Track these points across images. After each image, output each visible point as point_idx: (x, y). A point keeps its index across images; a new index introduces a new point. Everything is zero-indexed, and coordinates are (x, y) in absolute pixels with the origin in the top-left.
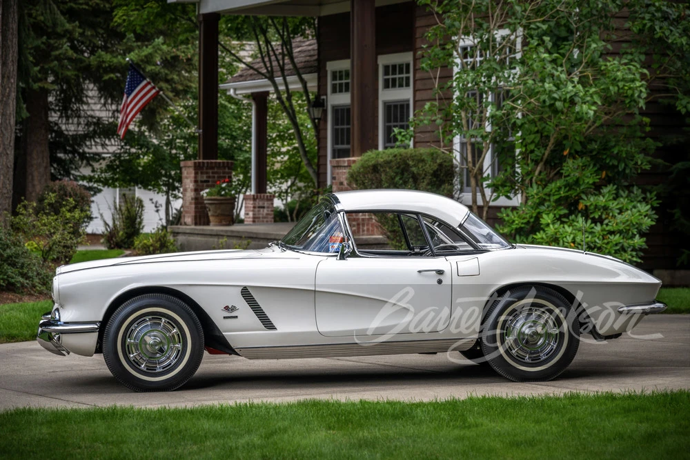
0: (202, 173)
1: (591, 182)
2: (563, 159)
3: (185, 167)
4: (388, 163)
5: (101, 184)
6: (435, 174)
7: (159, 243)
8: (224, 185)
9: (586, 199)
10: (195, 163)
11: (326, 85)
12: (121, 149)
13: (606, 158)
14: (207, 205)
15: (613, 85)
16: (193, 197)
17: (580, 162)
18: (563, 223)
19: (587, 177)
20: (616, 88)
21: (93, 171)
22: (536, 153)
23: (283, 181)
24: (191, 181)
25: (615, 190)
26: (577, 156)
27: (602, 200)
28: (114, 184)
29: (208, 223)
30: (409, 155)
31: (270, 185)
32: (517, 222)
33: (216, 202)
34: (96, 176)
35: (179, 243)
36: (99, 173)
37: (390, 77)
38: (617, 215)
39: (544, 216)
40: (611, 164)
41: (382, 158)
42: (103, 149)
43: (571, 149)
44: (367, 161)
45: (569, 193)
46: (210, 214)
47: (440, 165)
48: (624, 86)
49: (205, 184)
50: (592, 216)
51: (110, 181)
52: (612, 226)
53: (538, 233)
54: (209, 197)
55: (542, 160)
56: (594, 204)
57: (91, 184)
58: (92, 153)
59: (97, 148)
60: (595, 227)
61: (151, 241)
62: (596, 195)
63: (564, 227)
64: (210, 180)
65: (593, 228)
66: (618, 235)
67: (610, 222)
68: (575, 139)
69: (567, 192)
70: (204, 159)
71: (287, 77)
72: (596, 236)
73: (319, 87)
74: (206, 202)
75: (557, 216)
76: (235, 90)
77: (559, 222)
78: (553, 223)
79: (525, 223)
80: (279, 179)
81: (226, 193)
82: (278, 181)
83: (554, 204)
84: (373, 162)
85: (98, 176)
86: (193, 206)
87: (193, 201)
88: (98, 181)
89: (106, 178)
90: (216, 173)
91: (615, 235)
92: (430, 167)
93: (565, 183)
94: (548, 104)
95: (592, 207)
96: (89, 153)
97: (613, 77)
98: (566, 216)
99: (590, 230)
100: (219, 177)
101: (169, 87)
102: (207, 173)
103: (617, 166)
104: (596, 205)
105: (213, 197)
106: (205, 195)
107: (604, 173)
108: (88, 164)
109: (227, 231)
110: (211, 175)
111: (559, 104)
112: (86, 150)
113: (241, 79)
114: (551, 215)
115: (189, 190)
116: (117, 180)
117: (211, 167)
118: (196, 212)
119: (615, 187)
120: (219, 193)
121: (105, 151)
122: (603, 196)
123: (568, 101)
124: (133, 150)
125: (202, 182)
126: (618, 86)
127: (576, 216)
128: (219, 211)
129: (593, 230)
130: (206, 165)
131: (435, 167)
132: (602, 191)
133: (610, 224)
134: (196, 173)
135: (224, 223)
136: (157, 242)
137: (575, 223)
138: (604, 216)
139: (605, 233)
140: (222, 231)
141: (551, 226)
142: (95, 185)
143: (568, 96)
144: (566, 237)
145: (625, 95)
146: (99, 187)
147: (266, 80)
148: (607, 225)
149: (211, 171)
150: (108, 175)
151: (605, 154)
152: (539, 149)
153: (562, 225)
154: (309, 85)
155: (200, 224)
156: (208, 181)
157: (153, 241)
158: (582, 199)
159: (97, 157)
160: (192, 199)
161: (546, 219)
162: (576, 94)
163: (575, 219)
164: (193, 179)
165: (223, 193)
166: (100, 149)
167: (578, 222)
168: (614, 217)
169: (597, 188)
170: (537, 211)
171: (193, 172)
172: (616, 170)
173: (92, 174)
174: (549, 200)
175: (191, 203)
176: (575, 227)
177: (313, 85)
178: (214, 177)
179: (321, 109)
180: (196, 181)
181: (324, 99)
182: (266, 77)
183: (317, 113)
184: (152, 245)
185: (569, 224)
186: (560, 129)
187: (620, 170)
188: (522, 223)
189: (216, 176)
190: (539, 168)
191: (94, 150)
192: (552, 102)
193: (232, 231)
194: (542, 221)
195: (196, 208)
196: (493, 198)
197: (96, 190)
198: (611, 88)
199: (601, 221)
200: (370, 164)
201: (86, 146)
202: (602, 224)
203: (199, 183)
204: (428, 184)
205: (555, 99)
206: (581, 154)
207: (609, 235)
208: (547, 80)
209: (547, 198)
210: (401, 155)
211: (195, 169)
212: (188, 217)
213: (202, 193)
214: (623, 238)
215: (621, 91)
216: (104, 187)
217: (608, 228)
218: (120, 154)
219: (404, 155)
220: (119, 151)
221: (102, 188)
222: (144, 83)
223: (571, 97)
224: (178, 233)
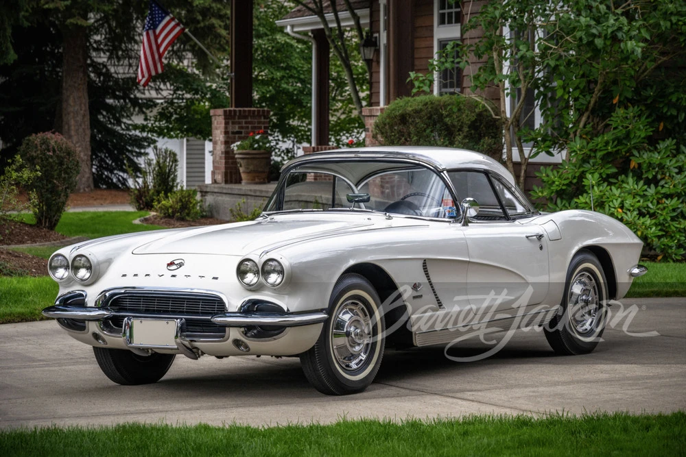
0: (233, 123)
1: (643, 135)
2: (612, 108)
3: (215, 115)
4: (417, 112)
5: (155, 134)
6: (473, 126)
7: (179, 204)
8: (257, 137)
9: (638, 156)
10: (225, 112)
11: (379, 21)
12: (173, 95)
13: (663, 107)
14: (238, 160)
15: (665, 19)
16: (223, 150)
17: (632, 111)
18: (610, 184)
19: (639, 129)
20: (668, 24)
21: (146, 119)
22: (581, 101)
23: (361, 130)
24: (221, 132)
25: (675, 145)
26: (629, 104)
27: (656, 158)
28: (169, 134)
29: (239, 181)
30: (442, 104)
31: (347, 135)
32: (557, 183)
33: (247, 156)
34: (150, 125)
35: (207, 204)
36: (153, 122)
37: (446, 11)
38: (674, 175)
39: (589, 176)
40: (669, 114)
41: (411, 106)
42: (157, 94)
43: (620, 96)
44: (394, 110)
45: (619, 147)
46: (241, 170)
47: (480, 115)
48: (679, 20)
49: (237, 136)
50: (644, 176)
51: (165, 131)
52: (669, 188)
53: (580, 197)
54: (240, 151)
55: (587, 108)
56: (647, 162)
57: (145, 134)
58: (146, 99)
59: (150, 93)
60: (648, 189)
61: (171, 201)
62: (650, 151)
63: (611, 189)
64: (243, 131)
65: (646, 190)
66: (676, 198)
67: (666, 183)
68: (625, 84)
69: (615, 146)
70: (236, 107)
71: (339, 13)
72: (649, 200)
73: (371, 23)
74: (237, 156)
75: (604, 176)
76: (293, 26)
77: (606, 184)
78: (599, 185)
79: (567, 185)
80: (356, 128)
81: (259, 145)
82: (356, 131)
83: (600, 162)
84: (400, 112)
85: (152, 124)
86: (224, 161)
87: (224, 155)
88: (152, 130)
89: (160, 128)
90: (250, 123)
91: (672, 199)
92: (468, 117)
93: (614, 136)
94: (585, 42)
95: (645, 165)
96: (142, 99)
97: (664, 10)
98: (615, 176)
99: (642, 193)
100: (253, 128)
101: (222, 24)
102: (239, 123)
103: (677, 117)
104: (650, 163)
105: (244, 151)
106: (235, 148)
107: (662, 124)
108: (141, 112)
109: (255, 191)
110: (244, 125)
111: (599, 42)
112: (139, 95)
113: (299, 14)
114: (597, 175)
115: (219, 143)
116: (172, 130)
117: (243, 116)
118: (226, 168)
119: (675, 141)
120: (251, 146)
121: (160, 96)
122: (659, 153)
123: (608, 37)
124: (188, 96)
125: (233, 133)
126: (671, 21)
127: (627, 176)
128: (251, 167)
129: (645, 193)
130: (238, 114)
131: (473, 117)
132: (657, 146)
133: (666, 186)
134: (226, 123)
135: (257, 180)
136: (177, 203)
137: (624, 185)
138: (659, 177)
139: (660, 196)
140: (251, 190)
141: (595, 188)
142: (150, 135)
143: (610, 31)
144: (612, 201)
145: (680, 31)
146: (153, 138)
147: (316, 16)
148: (663, 187)
149: (244, 121)
150: (163, 123)
151: (663, 102)
152: (584, 96)
153: (609, 187)
154: (362, 22)
155: (231, 182)
156: (241, 133)
157: (173, 202)
158: (634, 155)
159: (151, 104)
160: (222, 153)
161: (591, 179)
162: (620, 29)
163: (625, 180)
164: (223, 130)
165: (256, 146)
166: (153, 94)
167: (628, 183)
168: (671, 177)
169: (652, 142)
170: (581, 170)
171: (223, 121)
172: (675, 122)
173: (145, 123)
174: (595, 157)
175: (221, 158)
176: (624, 190)
177: (365, 21)
178: (248, 127)
179: (373, 49)
180: (226, 133)
181: (376, 37)
182: (316, 13)
183: (369, 53)
184: (171, 207)
185: (617, 185)
186: (607, 73)
187: (680, 121)
188: (564, 185)
189: (250, 126)
190: (584, 119)
191: (147, 95)
192: (591, 39)
193: (261, 191)
194: (586, 182)
195: (226, 163)
196: (532, 155)
197: (150, 140)
198: (662, 23)
199: (655, 181)
200: (397, 114)
201: (139, 91)
202: (656, 186)
203: (230, 135)
204: (465, 137)
205: (594, 36)
206: (633, 102)
207: (664, 200)
208: (583, 13)
209: (593, 154)
210: (432, 103)
211: (225, 119)
212: (219, 173)
213: (232, 146)
214: (682, 202)
215: (675, 27)
216: (158, 137)
217: (663, 191)
218: (173, 99)
219: (437, 103)
220: (171, 97)
221: (156, 139)
222: (168, 18)
223: (612, 32)
224: (206, 192)
